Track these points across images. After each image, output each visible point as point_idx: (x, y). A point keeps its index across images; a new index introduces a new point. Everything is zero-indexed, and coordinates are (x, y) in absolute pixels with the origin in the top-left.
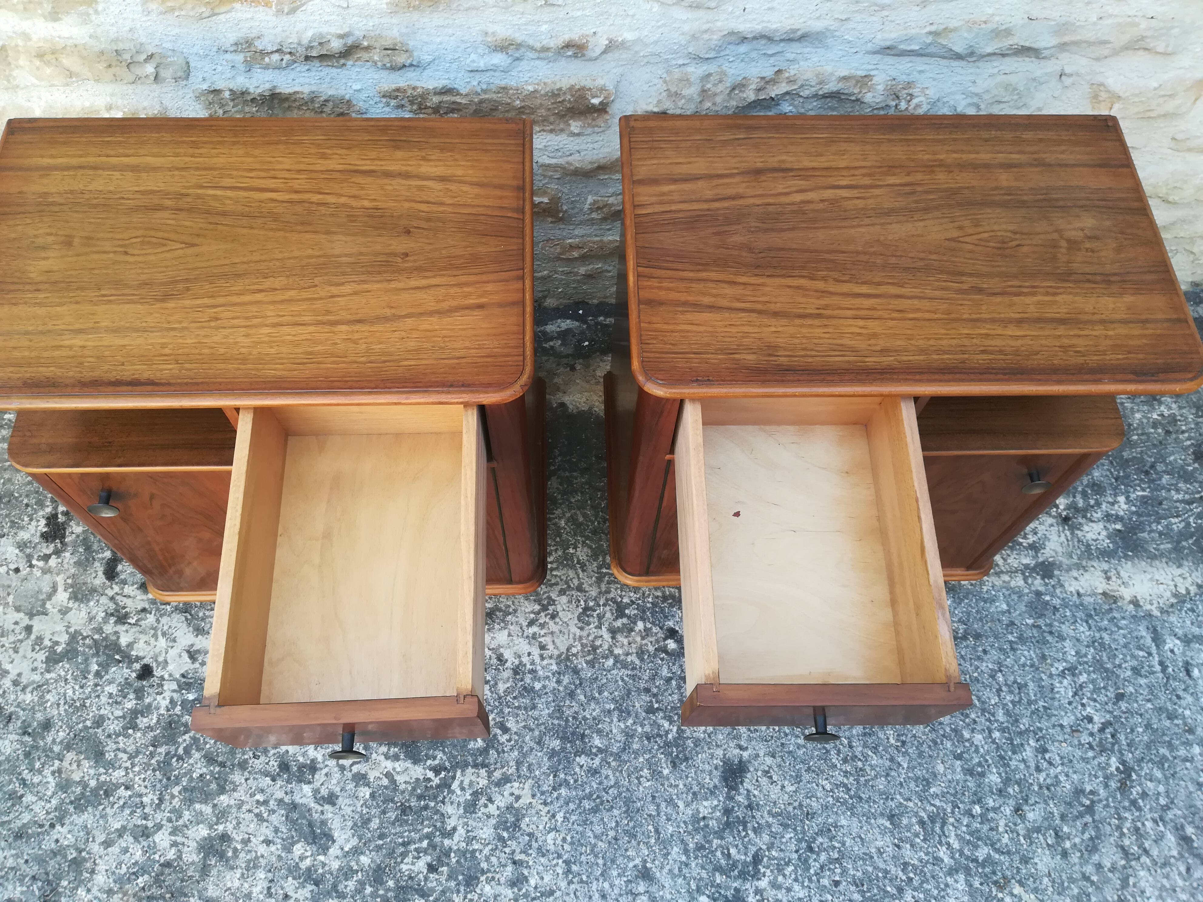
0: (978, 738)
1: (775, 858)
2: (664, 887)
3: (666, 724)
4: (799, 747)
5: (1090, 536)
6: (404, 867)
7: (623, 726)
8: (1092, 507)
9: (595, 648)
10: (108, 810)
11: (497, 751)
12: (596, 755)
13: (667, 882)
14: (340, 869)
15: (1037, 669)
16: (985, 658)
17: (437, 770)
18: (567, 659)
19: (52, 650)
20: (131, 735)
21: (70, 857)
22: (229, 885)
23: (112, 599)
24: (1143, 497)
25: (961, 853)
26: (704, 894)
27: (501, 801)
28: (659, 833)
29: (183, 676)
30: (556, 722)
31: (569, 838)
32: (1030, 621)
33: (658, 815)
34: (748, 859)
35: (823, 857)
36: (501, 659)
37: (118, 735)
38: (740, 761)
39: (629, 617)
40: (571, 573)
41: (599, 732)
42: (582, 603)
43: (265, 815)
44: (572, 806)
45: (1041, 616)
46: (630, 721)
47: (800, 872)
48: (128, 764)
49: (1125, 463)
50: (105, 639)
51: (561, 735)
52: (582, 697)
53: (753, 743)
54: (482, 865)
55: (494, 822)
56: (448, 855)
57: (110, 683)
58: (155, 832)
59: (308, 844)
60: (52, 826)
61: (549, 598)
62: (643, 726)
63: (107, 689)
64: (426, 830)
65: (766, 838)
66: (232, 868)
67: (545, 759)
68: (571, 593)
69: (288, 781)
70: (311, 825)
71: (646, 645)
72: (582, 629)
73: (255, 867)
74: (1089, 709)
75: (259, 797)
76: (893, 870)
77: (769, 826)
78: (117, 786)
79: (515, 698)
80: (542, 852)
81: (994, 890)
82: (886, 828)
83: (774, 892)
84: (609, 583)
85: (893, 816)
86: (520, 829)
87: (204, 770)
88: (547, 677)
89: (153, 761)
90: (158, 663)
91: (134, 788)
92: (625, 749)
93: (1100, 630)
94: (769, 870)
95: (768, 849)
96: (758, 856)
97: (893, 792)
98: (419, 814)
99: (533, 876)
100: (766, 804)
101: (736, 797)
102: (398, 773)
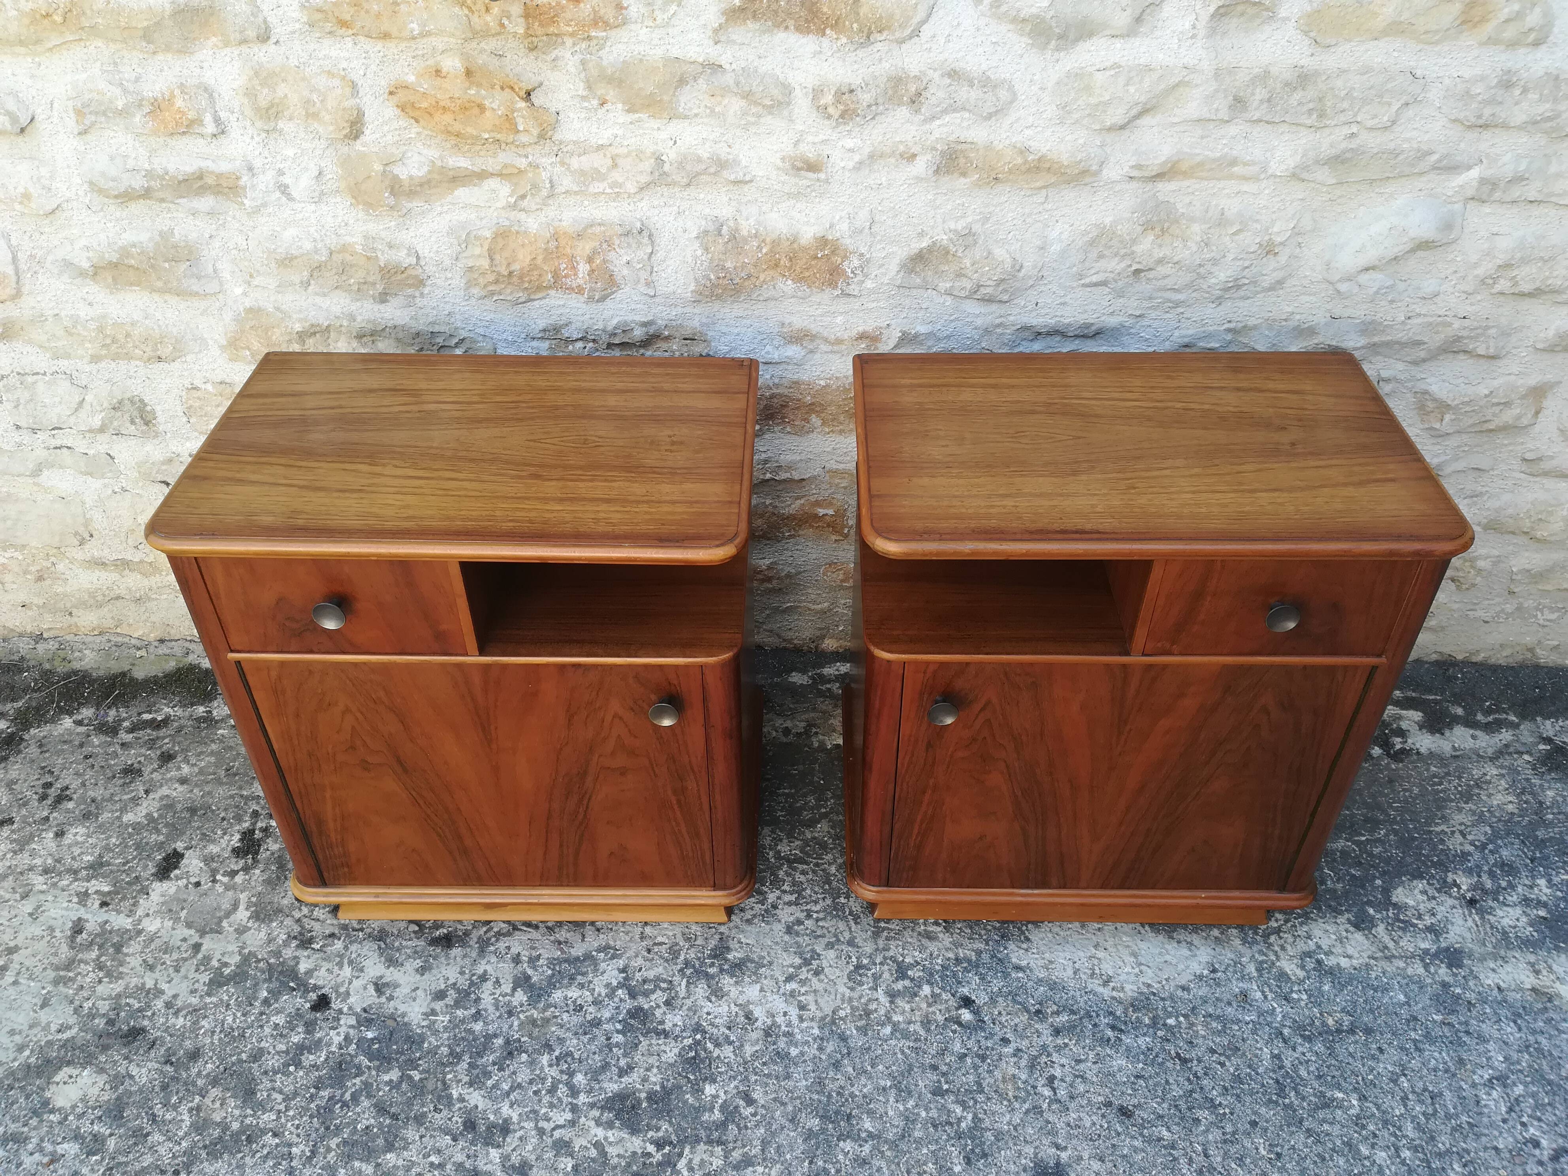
0: (1381, 1156)
3: (959, 1110)
5: (1506, 922)
7: (901, 1108)
8: (1505, 889)
9: (868, 1013)
10: (247, 1159)
11: (738, 1126)
12: (866, 1142)
15: (1454, 1075)
16: (1382, 1057)
17: (659, 1145)
18: (833, 1022)
19: (218, 972)
20: (292, 1073)
23: (298, 921)
29: (365, 1010)
30: (815, 1097)
32: (1438, 1018)
36: (749, 1016)
37: (275, 1073)
38: (1058, 1164)
39: (912, 980)
40: (842, 925)
41: (871, 1113)
42: (854, 959)
45: (1453, 1012)
46: (911, 1103)
48: (282, 1107)
49: (1541, 844)
50: (282, 964)
51: (821, 1113)
52: (850, 1069)
53: (1074, 1142)
57: (278, 1012)
61: (813, 951)
62: (927, 1109)
63: (273, 1019)
67: (800, 1141)
68: (840, 947)
69: (473, 1143)
71: (934, 1013)
72: (852, 989)
74: (1532, 1130)
75: (434, 1159)
78: (264, 1132)
79: (764, 1064)
84: (887, 939)
87: (372, 1121)
88: (807, 1043)
89: (312, 1106)
90: (338, 995)
91: (284, 1136)
92: (904, 1137)
93: (1534, 1032)
102: (611, 1144)
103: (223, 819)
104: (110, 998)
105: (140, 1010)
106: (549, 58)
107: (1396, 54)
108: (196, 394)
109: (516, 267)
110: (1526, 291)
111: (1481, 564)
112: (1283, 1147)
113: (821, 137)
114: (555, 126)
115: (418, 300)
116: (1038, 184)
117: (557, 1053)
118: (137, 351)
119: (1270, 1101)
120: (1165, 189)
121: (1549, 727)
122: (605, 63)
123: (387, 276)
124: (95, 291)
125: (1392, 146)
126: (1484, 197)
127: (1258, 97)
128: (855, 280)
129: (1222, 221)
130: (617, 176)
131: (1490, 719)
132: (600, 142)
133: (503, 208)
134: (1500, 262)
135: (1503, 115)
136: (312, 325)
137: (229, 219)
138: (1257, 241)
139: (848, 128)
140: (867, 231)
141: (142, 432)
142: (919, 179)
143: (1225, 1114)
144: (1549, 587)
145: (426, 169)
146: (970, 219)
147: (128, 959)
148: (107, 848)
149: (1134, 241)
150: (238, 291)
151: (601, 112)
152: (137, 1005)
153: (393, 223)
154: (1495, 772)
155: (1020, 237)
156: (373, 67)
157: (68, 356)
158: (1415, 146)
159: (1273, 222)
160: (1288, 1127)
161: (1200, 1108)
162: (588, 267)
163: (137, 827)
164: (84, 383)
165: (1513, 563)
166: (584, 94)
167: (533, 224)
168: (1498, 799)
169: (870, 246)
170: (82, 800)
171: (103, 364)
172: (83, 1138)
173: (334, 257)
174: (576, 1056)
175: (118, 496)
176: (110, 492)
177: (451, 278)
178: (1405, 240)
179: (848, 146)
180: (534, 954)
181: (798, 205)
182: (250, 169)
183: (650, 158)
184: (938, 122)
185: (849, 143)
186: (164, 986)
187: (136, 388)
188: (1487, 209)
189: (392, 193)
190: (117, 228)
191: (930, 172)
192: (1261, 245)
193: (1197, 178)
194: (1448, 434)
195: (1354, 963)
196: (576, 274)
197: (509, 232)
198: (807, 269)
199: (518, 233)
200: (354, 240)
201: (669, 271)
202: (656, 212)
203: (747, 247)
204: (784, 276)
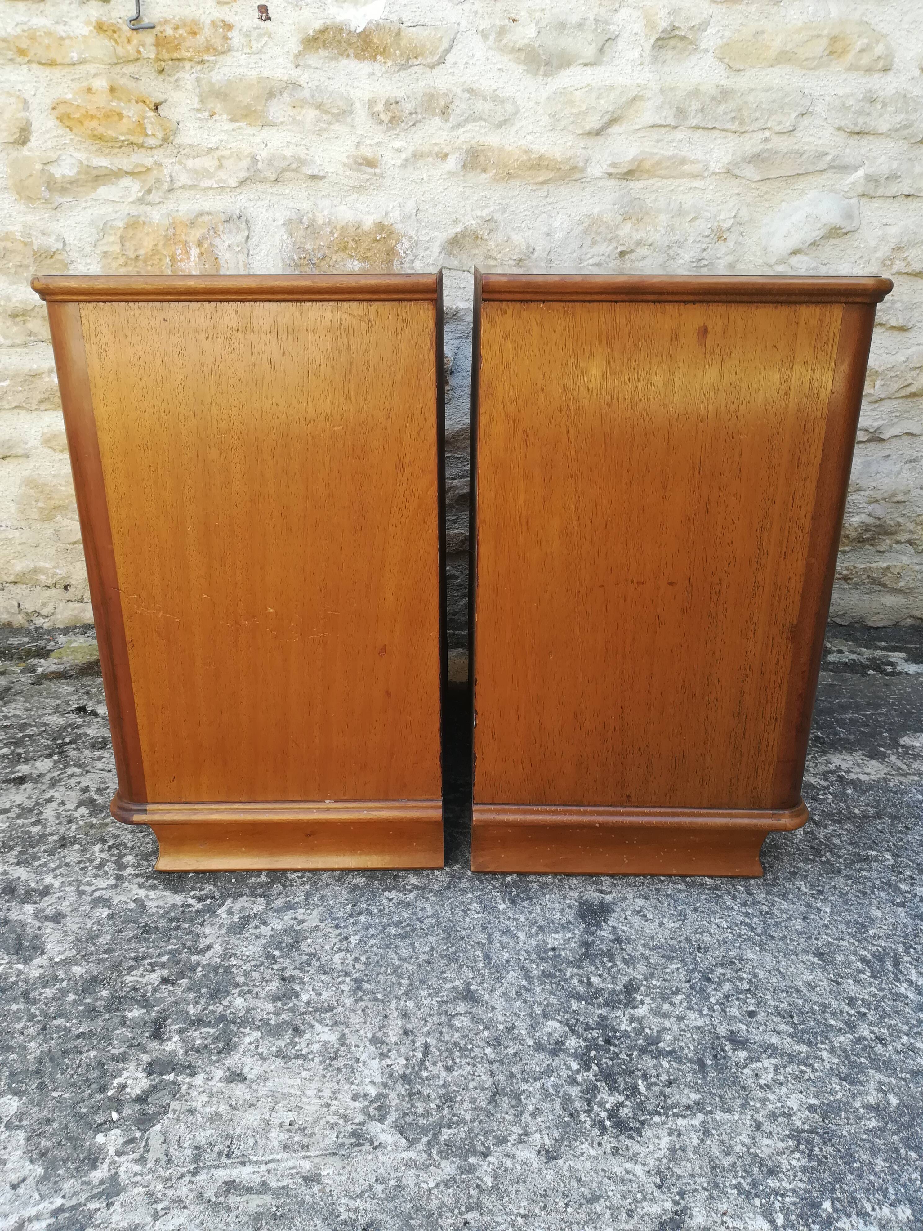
1: (655, 987)
2: (494, 1008)
4: (680, 891)
6: (128, 979)
11: (284, 886)
12: (411, 891)
13: (500, 1005)
14: (41, 977)
17: (201, 899)
26: (553, 1019)
27: (277, 924)
28: (491, 959)
31: (363, 959)
33: (490, 942)
34: (618, 988)
35: (727, 986)
38: (602, 903)
44: (372, 931)
47: (694, 1000)
53: (618, 888)
54: (237, 979)
55: (265, 941)
56: (193, 969)
59: (8, 953)
64: (170, 947)
65: (641, 968)
67: (344, 892)
70: (19, 938)
76: (835, 1004)
77: (647, 958)
82: (813, 963)
83: (657, 1020)
85: (822, 954)
86: (298, 949)
92: (450, 887)
94: (648, 999)
95: (646, 979)
96: (632, 985)
97: (816, 932)
98: (166, 935)
99: (308, 991)
100: (639, 938)
101: (598, 933)
102: (152, 899)
106: (172, 79)
107: (787, 77)
109: (142, 252)
110: (918, 270)
112: (823, 887)
113: (376, 140)
114: (175, 132)
116: (541, 179)
117: (110, 843)
119: (808, 859)
120: (636, 185)
122: (214, 80)
123: (40, 259)
125: (796, 147)
126: (872, 193)
127: (694, 108)
128: (407, 259)
129: (681, 212)
130: (222, 174)
132: (210, 146)
133: (133, 202)
134: (893, 246)
135: (872, 124)
138: (709, 226)
139: (396, 132)
140: (414, 217)
142: (451, 174)
145: (75, 170)
146: (492, 209)
149: (617, 227)
151: (210, 123)
153: (47, 215)
155: (531, 226)
156: (42, 90)
158: (814, 148)
159: (719, 211)
160: (827, 874)
162: (198, 250)
166: (199, 107)
167: (156, 215)
169: (417, 231)
174: (129, 845)
177: (90, 264)
178: (819, 225)
179: (396, 147)
180: (103, 786)
181: (361, 199)
183: (247, 157)
184: (462, 129)
185: (397, 144)
188: (876, 204)
189: (49, 188)
191: (459, 167)
192: (713, 231)
193: (659, 177)
194: (881, 400)
195: (873, 777)
196: (188, 258)
197: (138, 222)
198: (370, 250)
199: (144, 223)
200: (15, 228)
201: (262, 254)
202: (252, 204)
203: (322, 233)
204: (352, 256)
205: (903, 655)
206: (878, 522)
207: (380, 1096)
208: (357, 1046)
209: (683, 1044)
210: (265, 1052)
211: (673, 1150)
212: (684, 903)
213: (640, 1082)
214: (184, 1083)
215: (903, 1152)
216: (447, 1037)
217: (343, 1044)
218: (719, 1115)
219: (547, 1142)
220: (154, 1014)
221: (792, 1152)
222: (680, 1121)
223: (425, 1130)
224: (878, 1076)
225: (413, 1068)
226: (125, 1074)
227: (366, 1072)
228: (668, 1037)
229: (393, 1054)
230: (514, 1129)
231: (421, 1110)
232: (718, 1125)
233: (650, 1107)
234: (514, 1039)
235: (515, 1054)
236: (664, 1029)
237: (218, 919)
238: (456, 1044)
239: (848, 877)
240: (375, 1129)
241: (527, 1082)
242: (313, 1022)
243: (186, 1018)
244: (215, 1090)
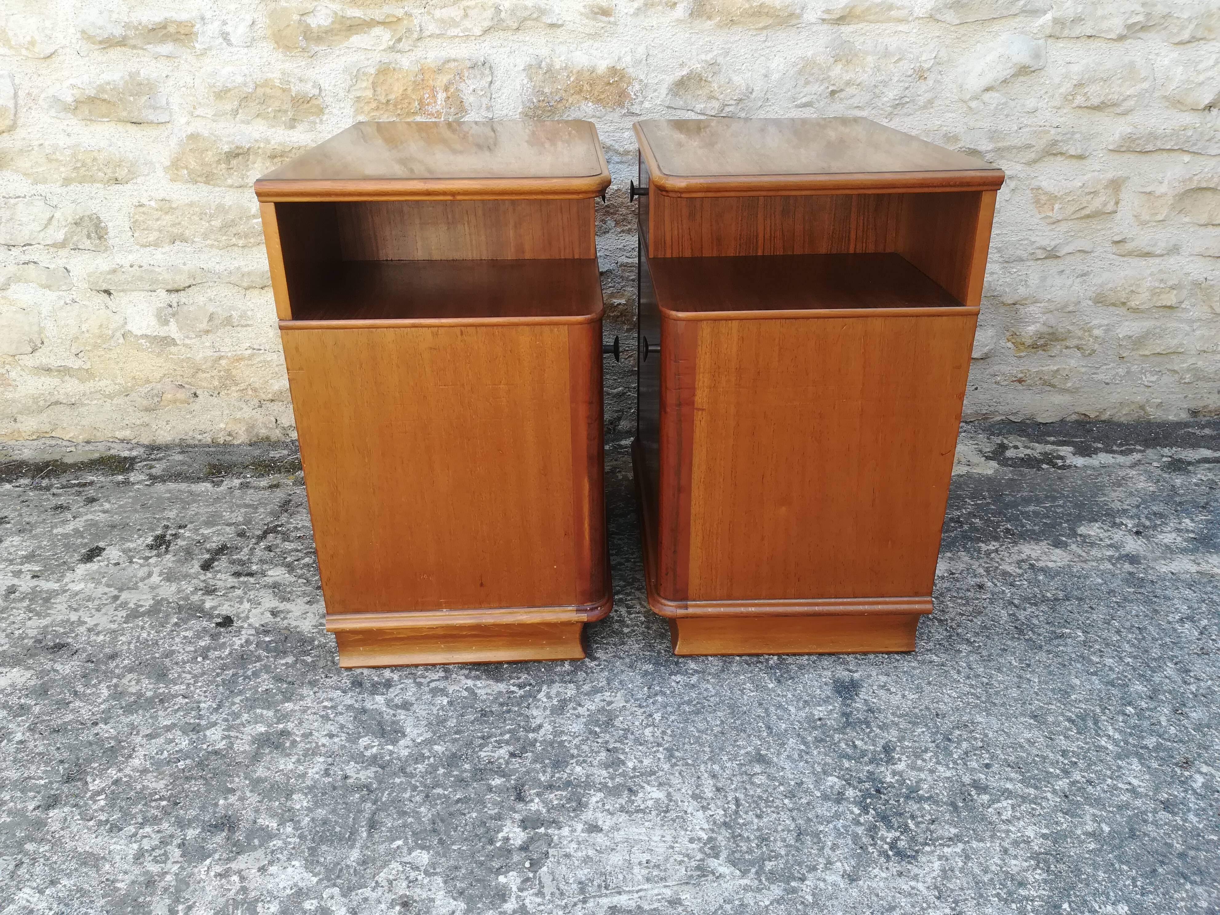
0: (1109, 662)
1: (909, 747)
2: (783, 769)
5: (1166, 541)
6: (482, 754)
8: (1160, 525)
10: (160, 713)
11: (586, 672)
12: (693, 675)
13: (788, 765)
14: (410, 755)
15: (1152, 618)
16: (1094, 611)
17: (520, 687)
19: (135, 610)
20: (199, 662)
21: (107, 746)
22: (282, 767)
23: (204, 581)
24: (1209, 520)
25: (1127, 743)
26: (832, 775)
27: (591, 705)
28: (772, 729)
29: (263, 626)
31: (669, 732)
32: (1131, 590)
33: (768, 715)
34: (878, 749)
35: (965, 745)
37: (184, 663)
38: (852, 680)
43: (332, 716)
44: (669, 709)
45: (1141, 587)
47: (941, 757)
49: (1180, 504)
50: (191, 604)
53: (863, 667)
54: (572, 751)
55: (585, 720)
56: (533, 744)
57: (186, 630)
58: (208, 728)
59: (376, 737)
60: (95, 724)
63: (184, 633)
64: (508, 727)
65: (894, 732)
66: (289, 755)
67: (638, 677)
69: (359, 693)
70: (380, 724)
73: (314, 754)
75: (326, 704)
76: (1051, 756)
77: (897, 724)
78: (175, 696)
80: (638, 741)
81: (1178, 770)
82: (1030, 724)
83: (914, 773)
85: (1036, 716)
86: (613, 726)
87: (272, 686)
89: (218, 679)
90: (239, 618)
91: (193, 696)
92: (724, 671)
93: (1206, 593)
94: (904, 756)
95: (899, 741)
96: (889, 746)
97: (1029, 699)
98: (501, 716)
99: (631, 760)
100: (888, 708)
101: (853, 705)
102: (479, 688)
103: (139, 530)
104: (39, 627)
105: (64, 633)
108: (141, 209)
109: (392, 97)
110: (1096, 104)
111: (1096, 332)
112: (1030, 661)
115: (318, 126)
116: (761, 25)
118: (100, 174)
119: (1014, 638)
120: (846, 30)
121: (1166, 451)
123: (297, 104)
124: (74, 123)
126: (1058, 34)
128: (637, 101)
129: (887, 54)
130: (467, 23)
131: (1123, 448)
133: (384, 50)
134: (1075, 82)
136: (237, 147)
137: (182, 62)
138: (912, 67)
140: (644, 62)
141: (96, 246)
142: (679, 21)
143: (980, 646)
144: (1147, 353)
145: (330, 20)
146: (715, 53)
147: (55, 606)
148: (40, 547)
149: (829, 68)
150: (183, 120)
152: (62, 630)
153: (304, 63)
154: (1134, 473)
155: (750, 68)
157: (45, 181)
159: (921, 53)
160: (1032, 650)
161: (959, 643)
162: (445, 95)
163: (66, 536)
164: (55, 203)
165: (1118, 331)
167: (405, 62)
168: (1141, 485)
169: (647, 75)
170: (19, 523)
171: (72, 187)
172: (11, 708)
173: (258, 90)
175: (68, 307)
176: (62, 303)
177: (343, 108)
178: (1011, 65)
181: (596, 45)
182: (203, 19)
183: (491, 7)
186: (86, 619)
187: (95, 207)
188: (1061, 44)
189: (305, 38)
190: (98, 70)
191: (687, 15)
192: (915, 70)
193: (867, 21)
194: (1059, 221)
195: (1059, 564)
196: (435, 102)
197: (388, 69)
198: (603, 92)
199: (394, 69)
200: (274, 75)
201: (504, 97)
202: (495, 51)
203: (559, 77)
204: (587, 99)
205: (1070, 449)
206: (1051, 331)
207: (710, 839)
208: (682, 801)
209: (938, 791)
210: (611, 809)
211: (944, 871)
212: (919, 678)
213: (909, 821)
214: (554, 835)
215: (1117, 866)
216: (752, 792)
217: (671, 800)
218: (975, 844)
219: (847, 868)
220: (512, 782)
221: (1034, 869)
222: (946, 849)
223: (752, 863)
224: (1092, 810)
225: (730, 816)
226: (506, 829)
227: (695, 821)
228: (926, 786)
229: (712, 806)
230: (820, 860)
231: (744, 849)
232: (975, 851)
233: (921, 840)
234: (806, 792)
235: (808, 804)
236: (921, 780)
237: (540, 703)
238: (760, 797)
239: (1049, 652)
240: (713, 863)
241: (822, 824)
242: (642, 784)
243: (540, 784)
244: (580, 839)
